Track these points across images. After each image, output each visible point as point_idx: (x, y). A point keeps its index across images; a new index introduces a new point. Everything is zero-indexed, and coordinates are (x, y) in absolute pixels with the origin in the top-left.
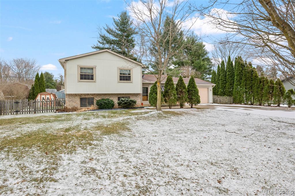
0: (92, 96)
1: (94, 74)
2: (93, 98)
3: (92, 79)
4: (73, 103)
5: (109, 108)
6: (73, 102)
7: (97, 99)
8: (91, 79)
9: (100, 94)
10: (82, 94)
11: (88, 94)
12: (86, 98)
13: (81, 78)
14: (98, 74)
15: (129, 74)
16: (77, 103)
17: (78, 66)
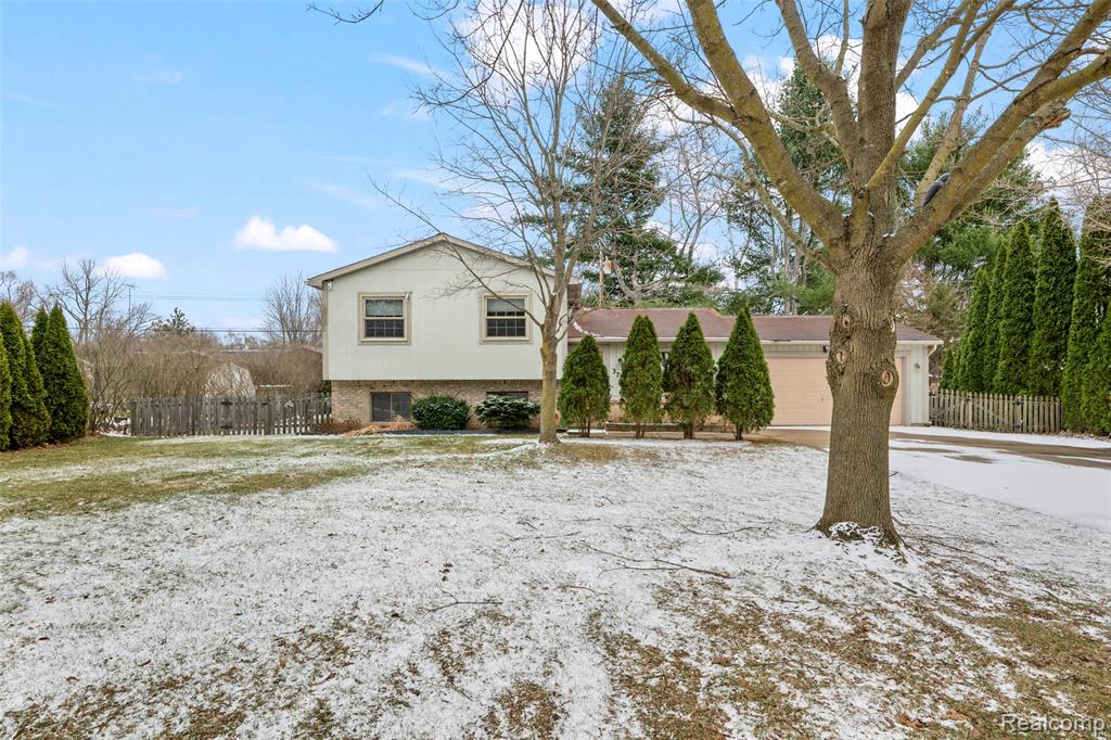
0: (404, 389)
1: (405, 317)
2: (409, 394)
3: (400, 333)
4: (352, 409)
5: (446, 429)
6: (351, 404)
7: (420, 395)
8: (397, 336)
9: (429, 381)
10: (375, 382)
11: (394, 381)
12: (388, 394)
13: (369, 333)
14: (418, 318)
15: (519, 314)
16: (361, 406)
17: (359, 294)
